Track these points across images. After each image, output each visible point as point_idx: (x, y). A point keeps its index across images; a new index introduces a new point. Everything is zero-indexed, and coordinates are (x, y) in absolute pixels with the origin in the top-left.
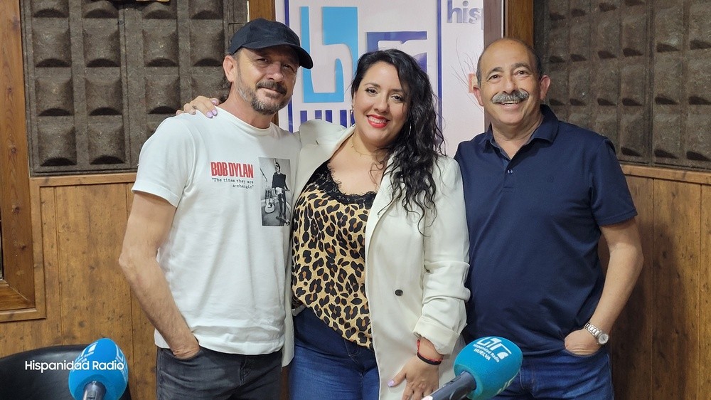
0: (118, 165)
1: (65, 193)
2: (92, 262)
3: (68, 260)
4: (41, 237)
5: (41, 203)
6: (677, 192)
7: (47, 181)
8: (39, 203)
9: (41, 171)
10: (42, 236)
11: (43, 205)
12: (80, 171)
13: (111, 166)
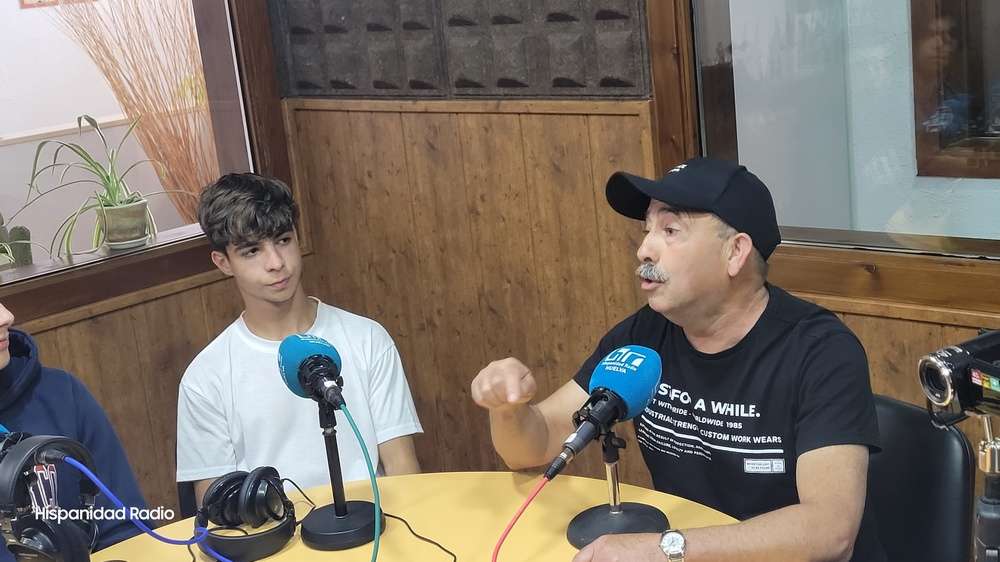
6: (491, 126)
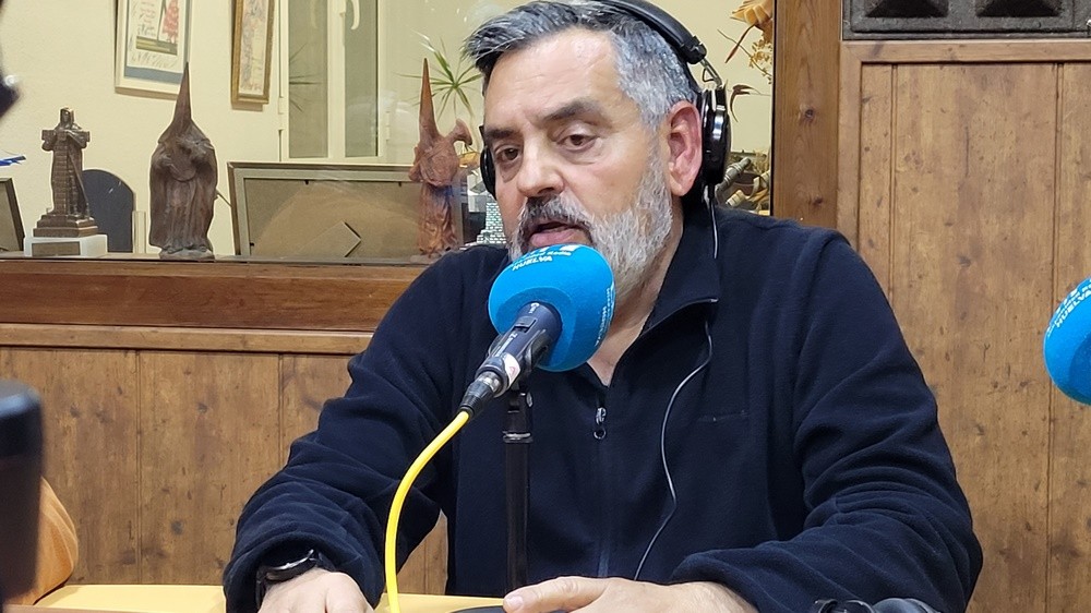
0: (1041, 20)
1: (916, 81)
2: (965, 249)
3: (911, 238)
4: (856, 179)
5: (863, 101)
7: (877, 49)
8: (857, 101)
9: (868, 28)
10: (860, 178)
11: (866, 106)
12: (954, 32)
13: (1027, 23)
